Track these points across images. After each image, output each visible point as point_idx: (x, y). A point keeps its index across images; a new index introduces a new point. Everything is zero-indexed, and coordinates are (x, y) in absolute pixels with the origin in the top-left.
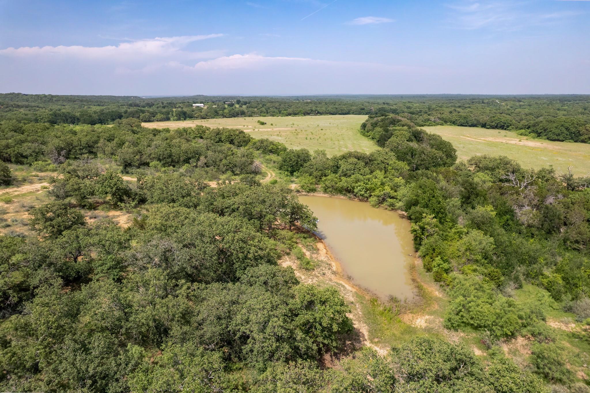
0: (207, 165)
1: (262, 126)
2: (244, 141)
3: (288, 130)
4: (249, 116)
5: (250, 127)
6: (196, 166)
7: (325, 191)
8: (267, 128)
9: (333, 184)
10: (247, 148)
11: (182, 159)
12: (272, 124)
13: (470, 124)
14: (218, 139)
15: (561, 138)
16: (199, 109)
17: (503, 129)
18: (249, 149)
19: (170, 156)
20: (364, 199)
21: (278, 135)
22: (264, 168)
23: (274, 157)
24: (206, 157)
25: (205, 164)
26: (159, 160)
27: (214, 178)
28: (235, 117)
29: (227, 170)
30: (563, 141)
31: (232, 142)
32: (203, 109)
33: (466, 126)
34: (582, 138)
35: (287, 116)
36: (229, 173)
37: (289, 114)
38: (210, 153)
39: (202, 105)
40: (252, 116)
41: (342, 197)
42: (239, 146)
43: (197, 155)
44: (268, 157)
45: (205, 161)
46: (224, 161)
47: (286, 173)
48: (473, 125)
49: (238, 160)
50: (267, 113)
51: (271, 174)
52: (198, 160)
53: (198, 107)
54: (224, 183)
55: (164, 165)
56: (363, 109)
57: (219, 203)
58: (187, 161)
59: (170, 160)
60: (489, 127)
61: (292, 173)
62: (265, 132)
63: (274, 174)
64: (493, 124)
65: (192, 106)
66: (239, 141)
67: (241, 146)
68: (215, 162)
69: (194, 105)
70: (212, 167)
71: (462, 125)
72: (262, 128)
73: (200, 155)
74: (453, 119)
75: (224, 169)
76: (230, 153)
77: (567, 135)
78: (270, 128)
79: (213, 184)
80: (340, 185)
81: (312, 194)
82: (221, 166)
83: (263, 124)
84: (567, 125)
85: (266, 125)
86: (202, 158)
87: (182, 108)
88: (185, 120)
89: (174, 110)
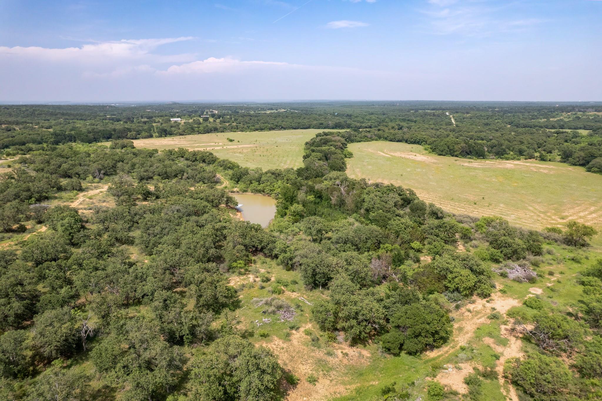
0: (188, 178)
1: (230, 143)
2: (213, 161)
3: (250, 147)
4: (222, 132)
5: (221, 144)
6: (182, 179)
7: (252, 192)
8: (234, 145)
9: (255, 188)
10: (214, 165)
11: (173, 174)
12: (239, 141)
13: (397, 140)
14: (194, 159)
15: (444, 153)
16: (177, 124)
17: (419, 144)
18: (215, 166)
19: (166, 173)
20: (269, 195)
21: (240, 152)
22: (222, 179)
23: (230, 172)
24: (187, 173)
25: (187, 177)
26: (159, 175)
27: (192, 185)
28: (209, 133)
29: (200, 181)
30: (444, 155)
31: (204, 161)
32: (180, 124)
33: (394, 141)
34: (456, 153)
35: (255, 131)
36: (201, 183)
37: (257, 130)
38: (190, 171)
39: (180, 119)
40: (224, 132)
41: (260, 194)
42: (209, 164)
43: (182, 172)
44: (226, 172)
45: (187, 176)
46: (198, 176)
47: (234, 182)
48: (399, 141)
49: (206, 175)
50: (237, 129)
51: (226, 183)
52: (183, 175)
53: (176, 122)
54: (198, 188)
55: (162, 179)
56: (322, 124)
57: (195, 196)
58: (176, 176)
59: (165, 175)
60: (409, 142)
61: (237, 182)
62: (231, 149)
63: (228, 183)
64: (412, 140)
65: (170, 121)
66: (209, 160)
67: (210, 164)
68: (193, 176)
69: (171, 119)
70: (191, 179)
71: (391, 141)
72: (230, 145)
73: (184, 172)
74: (385, 136)
75: (198, 181)
76: (202, 170)
77: (447, 151)
78: (236, 145)
79: (193, 189)
80: (259, 188)
81: (245, 193)
82: (197, 178)
83: (231, 141)
84: (448, 144)
85: (234, 142)
86: (185, 174)
87: (162, 124)
88: (166, 137)
89: (154, 124)
